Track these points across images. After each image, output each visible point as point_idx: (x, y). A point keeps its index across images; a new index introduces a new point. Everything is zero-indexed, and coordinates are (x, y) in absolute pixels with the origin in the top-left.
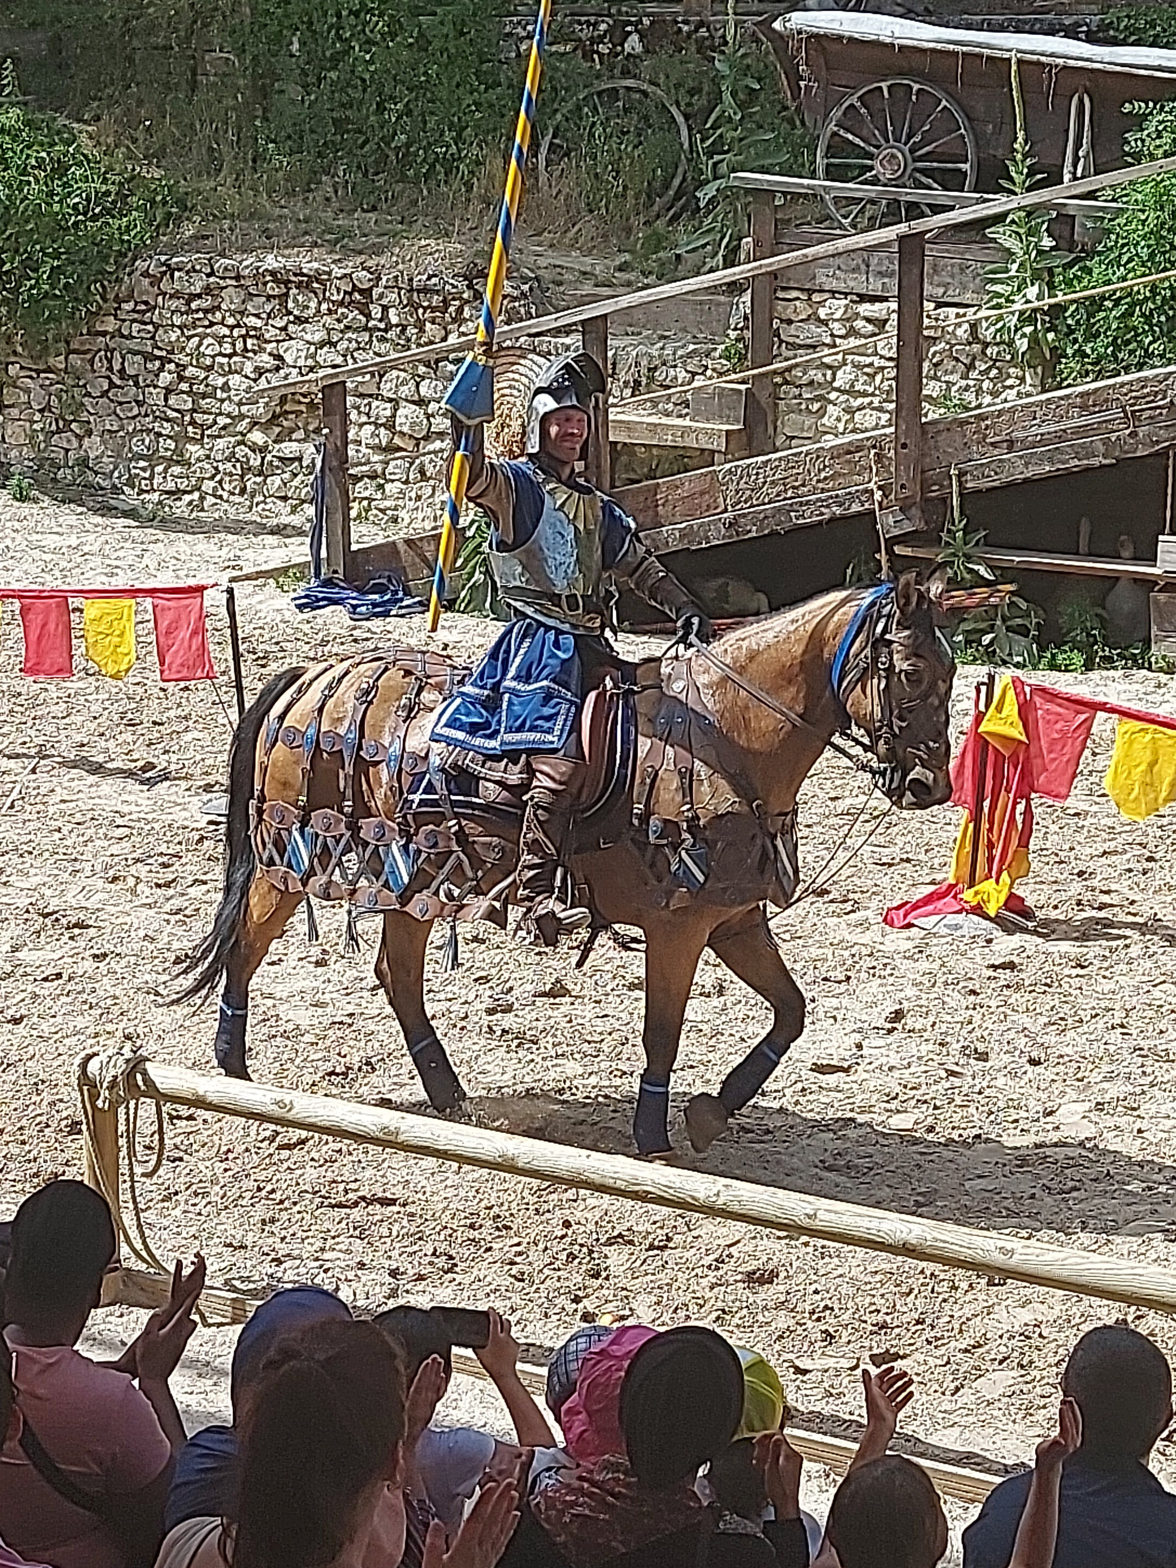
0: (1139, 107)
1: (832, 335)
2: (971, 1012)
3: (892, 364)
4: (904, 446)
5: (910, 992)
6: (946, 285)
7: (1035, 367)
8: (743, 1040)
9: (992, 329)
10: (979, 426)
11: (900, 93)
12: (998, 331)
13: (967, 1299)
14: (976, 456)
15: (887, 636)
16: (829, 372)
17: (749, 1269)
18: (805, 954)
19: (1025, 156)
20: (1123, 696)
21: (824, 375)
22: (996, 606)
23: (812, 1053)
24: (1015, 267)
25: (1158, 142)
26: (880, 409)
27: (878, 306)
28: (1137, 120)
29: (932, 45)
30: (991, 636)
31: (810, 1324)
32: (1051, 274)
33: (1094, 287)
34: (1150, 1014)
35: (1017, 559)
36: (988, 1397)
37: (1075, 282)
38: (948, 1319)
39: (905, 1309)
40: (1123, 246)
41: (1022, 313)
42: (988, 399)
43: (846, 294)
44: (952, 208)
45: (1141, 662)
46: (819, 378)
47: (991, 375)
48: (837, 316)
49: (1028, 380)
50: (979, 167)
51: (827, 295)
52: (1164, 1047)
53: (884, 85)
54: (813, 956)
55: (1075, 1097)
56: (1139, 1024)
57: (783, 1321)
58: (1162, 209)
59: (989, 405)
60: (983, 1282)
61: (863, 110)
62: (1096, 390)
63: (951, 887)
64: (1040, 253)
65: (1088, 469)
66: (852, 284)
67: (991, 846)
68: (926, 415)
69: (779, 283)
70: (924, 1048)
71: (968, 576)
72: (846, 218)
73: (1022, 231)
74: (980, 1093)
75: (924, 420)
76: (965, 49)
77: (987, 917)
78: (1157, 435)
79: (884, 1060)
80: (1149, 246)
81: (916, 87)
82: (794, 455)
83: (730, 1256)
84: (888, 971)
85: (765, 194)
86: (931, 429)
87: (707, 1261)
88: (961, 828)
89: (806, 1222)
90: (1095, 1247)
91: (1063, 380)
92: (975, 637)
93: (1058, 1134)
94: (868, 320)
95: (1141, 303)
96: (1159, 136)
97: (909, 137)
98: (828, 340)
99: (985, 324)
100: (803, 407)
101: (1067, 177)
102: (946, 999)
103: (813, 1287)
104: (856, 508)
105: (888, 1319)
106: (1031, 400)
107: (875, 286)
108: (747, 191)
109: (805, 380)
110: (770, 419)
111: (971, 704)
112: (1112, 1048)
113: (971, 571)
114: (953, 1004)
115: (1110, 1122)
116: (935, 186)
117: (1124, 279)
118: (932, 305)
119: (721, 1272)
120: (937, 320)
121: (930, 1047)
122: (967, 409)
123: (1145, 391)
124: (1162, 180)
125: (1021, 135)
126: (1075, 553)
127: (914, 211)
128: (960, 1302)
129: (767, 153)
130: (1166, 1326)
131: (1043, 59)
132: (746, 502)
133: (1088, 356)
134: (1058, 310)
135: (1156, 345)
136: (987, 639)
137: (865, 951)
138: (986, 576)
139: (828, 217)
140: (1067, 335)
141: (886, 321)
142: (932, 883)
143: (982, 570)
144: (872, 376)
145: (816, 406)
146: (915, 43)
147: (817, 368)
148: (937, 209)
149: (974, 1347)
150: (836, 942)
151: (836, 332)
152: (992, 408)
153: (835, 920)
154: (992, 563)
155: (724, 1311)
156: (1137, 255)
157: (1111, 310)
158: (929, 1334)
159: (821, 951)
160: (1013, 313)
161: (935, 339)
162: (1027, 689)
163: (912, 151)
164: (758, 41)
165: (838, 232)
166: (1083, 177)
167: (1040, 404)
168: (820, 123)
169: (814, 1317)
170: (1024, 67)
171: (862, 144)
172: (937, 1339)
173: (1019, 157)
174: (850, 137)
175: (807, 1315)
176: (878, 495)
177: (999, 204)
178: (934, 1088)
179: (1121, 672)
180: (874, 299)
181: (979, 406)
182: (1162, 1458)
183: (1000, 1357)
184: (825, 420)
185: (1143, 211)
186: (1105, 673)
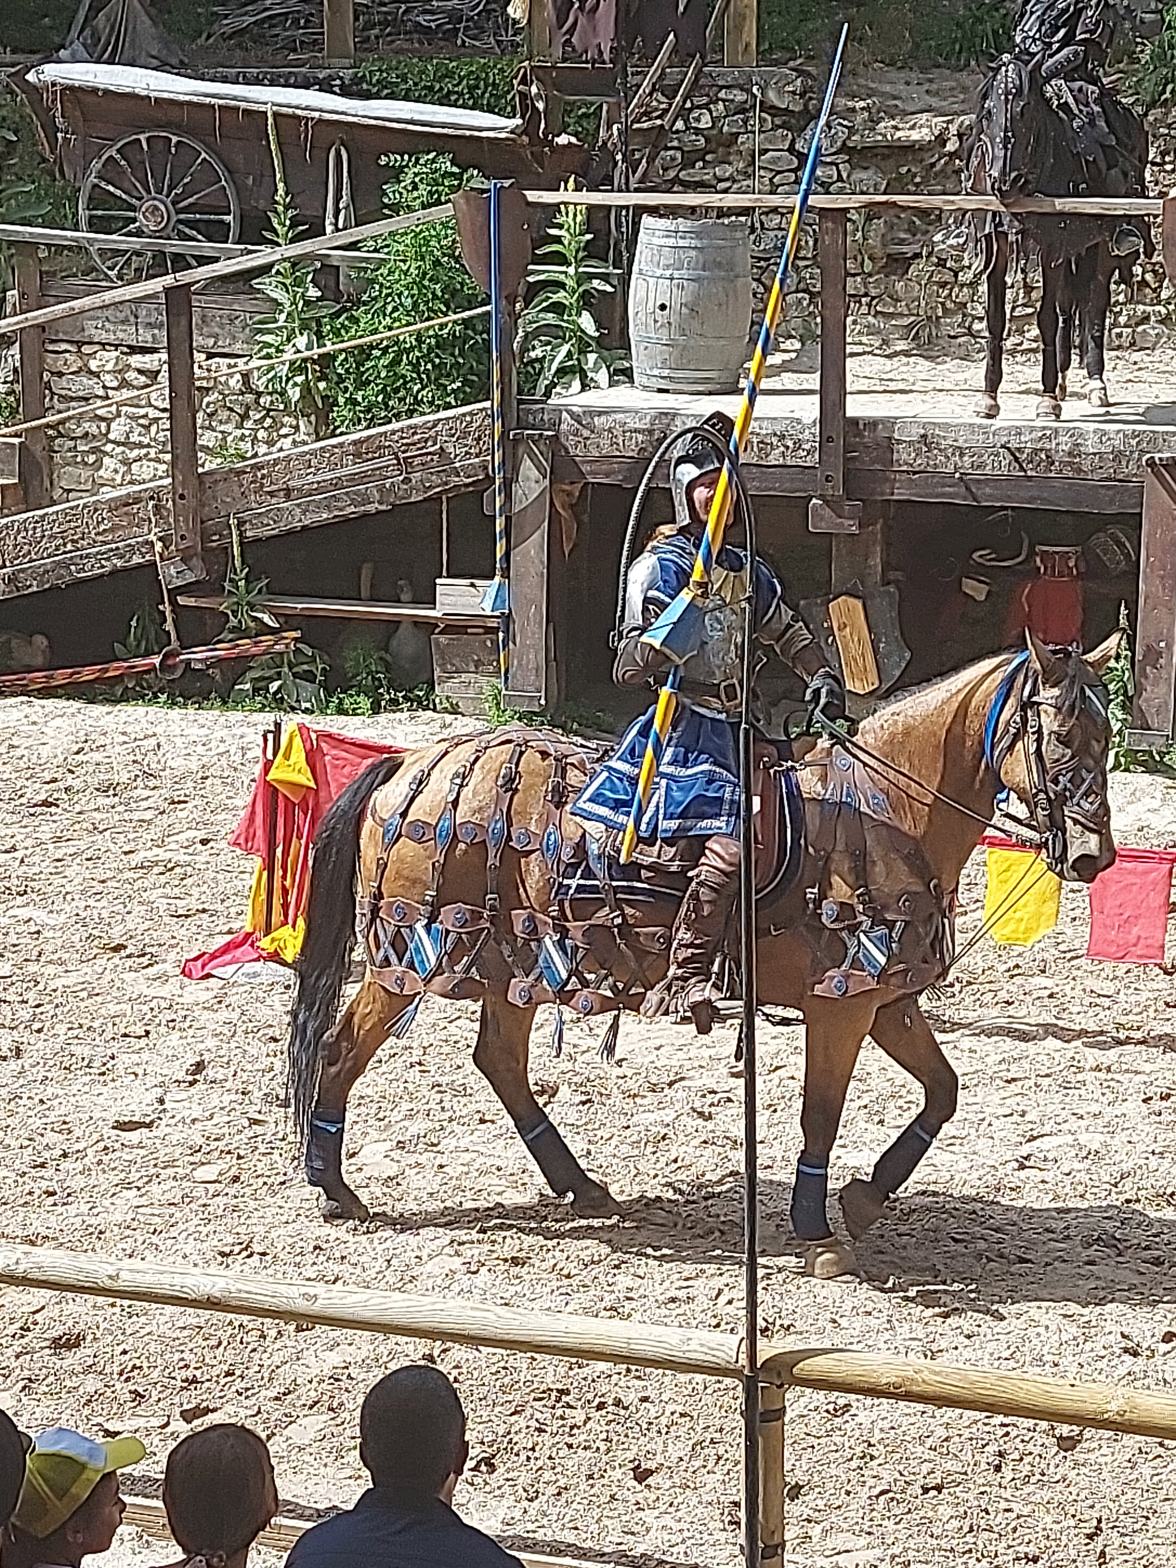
0: (395, 159)
1: (104, 387)
2: (272, 1059)
3: (167, 415)
4: (182, 497)
5: (211, 1043)
6: (216, 336)
7: (308, 416)
8: (42, 1101)
9: (264, 379)
10: (255, 475)
11: (160, 146)
12: (269, 380)
13: (276, 1346)
14: (254, 505)
15: (1034, 699)
16: (103, 425)
17: (56, 1334)
18: (103, 1011)
19: (287, 208)
20: (412, 738)
21: (99, 427)
22: (281, 654)
23: (113, 1110)
24: (283, 317)
25: (415, 194)
26: (158, 461)
27: (148, 357)
28: (393, 173)
29: (187, 98)
30: (279, 683)
31: (118, 1386)
32: (319, 324)
33: (361, 337)
34: (446, 1049)
35: (300, 606)
36: (299, 1443)
37: (343, 332)
38: (257, 1368)
39: (215, 1362)
40: (388, 295)
41: (292, 363)
42: (263, 449)
43: (116, 346)
44: (216, 260)
45: (425, 704)
46: (94, 430)
47: (266, 425)
48: (109, 367)
49: (302, 428)
50: (242, 219)
51: (97, 347)
52: (461, 1082)
53: (142, 137)
54: (112, 1013)
55: (377, 1137)
56: (437, 1060)
57: (91, 1384)
58: (423, 259)
59: (265, 455)
60: (292, 1327)
61: (123, 163)
62: (370, 437)
63: (248, 935)
64: (307, 303)
65: (366, 515)
66: (121, 335)
67: (285, 892)
68: (203, 466)
69: (46, 336)
70: (227, 1098)
71: (252, 625)
72: (111, 269)
73: (287, 282)
74: (283, 1139)
75: (200, 470)
76: (221, 102)
77: (284, 963)
78: (430, 481)
79: (186, 1113)
80: (413, 296)
81: (175, 139)
82: (72, 508)
83: (35, 1323)
84: (187, 1024)
85: (30, 246)
86: (208, 480)
87: (11, 1330)
88: (256, 875)
89: (108, 1283)
90: (399, 1285)
91: (336, 428)
92: (262, 684)
93: (362, 1174)
94: (140, 372)
95: (408, 351)
96: (415, 188)
97: (171, 189)
98: (101, 392)
99: (256, 374)
100: (79, 459)
101: (329, 229)
102: (246, 1048)
103: (120, 1349)
104: (137, 560)
105: (198, 1373)
106: (306, 448)
107: (145, 337)
108: (11, 244)
109: (79, 432)
110: (46, 471)
111: (259, 752)
112: (411, 1087)
113: (255, 619)
114: (254, 1052)
115: (412, 1159)
116: (200, 237)
117: (390, 329)
118: (204, 356)
119: (26, 1340)
120: (209, 370)
121: (233, 1097)
122: (244, 459)
123: (416, 437)
124: (421, 231)
125: (281, 186)
126: (358, 598)
127: (180, 262)
128: (269, 1350)
129: (28, 206)
130: (471, 1357)
131: (299, 112)
132: (24, 556)
133: (359, 404)
134: (327, 360)
135: (424, 393)
136: (274, 686)
137: (164, 1005)
138: (271, 624)
139: (94, 269)
140: (337, 384)
141: (159, 372)
142: (230, 932)
143: (266, 618)
144: (147, 428)
145: (92, 459)
146: (171, 96)
147: (91, 420)
148: (203, 261)
149: (284, 1394)
150: (134, 996)
151: (108, 384)
152: (267, 458)
153: (133, 975)
154: (275, 611)
155: (30, 1380)
156: (401, 304)
157: (379, 358)
158: (239, 1385)
159: (119, 1007)
160: (283, 363)
161: (208, 389)
162: (314, 736)
163: (174, 203)
164: (12, 92)
165: (104, 284)
166: (345, 229)
167: (313, 453)
168: (80, 175)
169: (123, 1378)
170: (279, 119)
171: (124, 196)
172: (247, 1389)
173: (280, 208)
174: (111, 188)
175: (116, 1376)
176: (159, 546)
177: (263, 255)
178: (237, 1137)
179: (406, 714)
180: (144, 351)
181: (255, 455)
182: (471, 1489)
183: (310, 1402)
184: (101, 472)
185: (404, 261)
186: (391, 716)
